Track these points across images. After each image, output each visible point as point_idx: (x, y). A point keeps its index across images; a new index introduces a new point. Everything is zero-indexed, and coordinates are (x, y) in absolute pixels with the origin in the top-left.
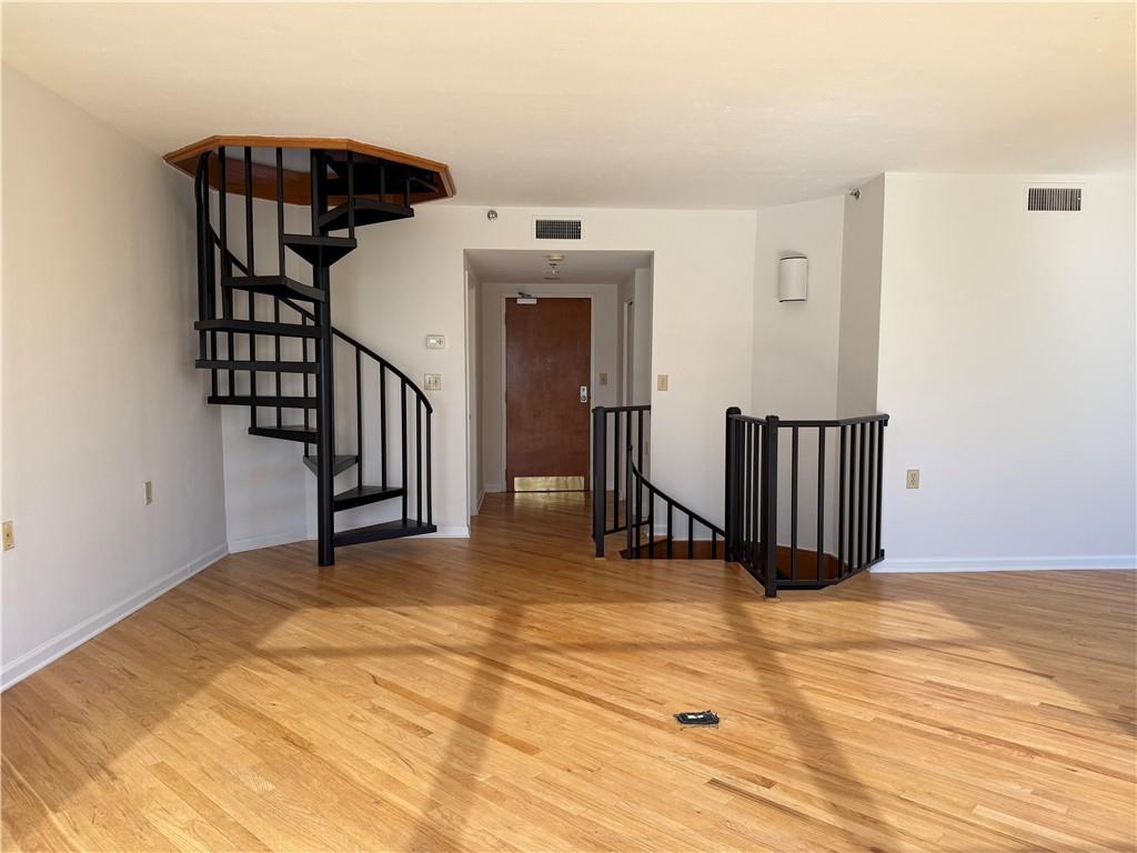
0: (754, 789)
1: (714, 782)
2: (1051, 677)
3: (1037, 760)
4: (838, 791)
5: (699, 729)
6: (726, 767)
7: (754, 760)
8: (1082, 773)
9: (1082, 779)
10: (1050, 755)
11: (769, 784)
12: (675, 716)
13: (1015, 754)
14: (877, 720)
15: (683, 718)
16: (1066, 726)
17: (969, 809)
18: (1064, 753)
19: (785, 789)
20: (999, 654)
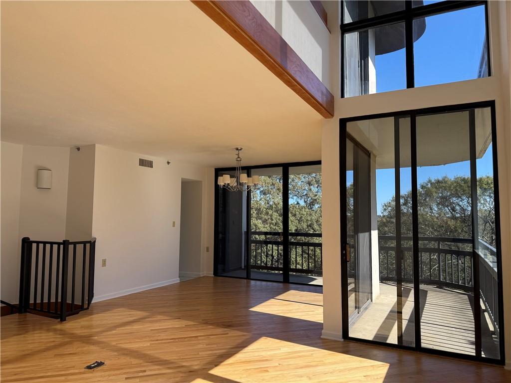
0: (141, 374)
1: (126, 378)
2: (180, 319)
3: (199, 338)
4: (165, 364)
5: (100, 368)
6: (125, 373)
7: (130, 368)
8: (212, 337)
9: (212, 338)
10: (200, 336)
11: (145, 371)
12: (85, 368)
13: (193, 339)
14: (151, 344)
15: (89, 367)
16: (196, 328)
17: (198, 354)
18: (203, 334)
19: (151, 370)
20: (160, 317)
